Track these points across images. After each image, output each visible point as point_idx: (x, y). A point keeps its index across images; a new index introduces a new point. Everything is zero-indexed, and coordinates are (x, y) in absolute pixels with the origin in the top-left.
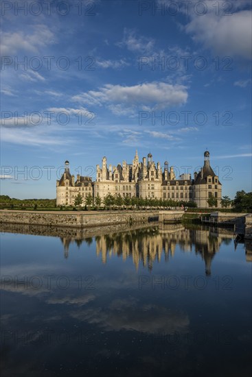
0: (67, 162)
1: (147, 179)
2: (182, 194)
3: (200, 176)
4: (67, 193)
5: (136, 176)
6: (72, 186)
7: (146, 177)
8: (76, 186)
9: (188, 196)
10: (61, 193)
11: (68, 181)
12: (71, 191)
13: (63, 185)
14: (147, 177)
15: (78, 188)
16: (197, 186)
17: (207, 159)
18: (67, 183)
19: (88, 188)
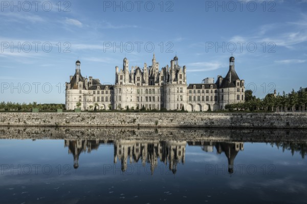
0: (78, 62)
1: (176, 82)
2: (207, 97)
3: (228, 80)
4: (80, 97)
5: (160, 79)
6: (86, 89)
7: (174, 81)
8: (89, 89)
9: (214, 99)
10: (73, 97)
11: (81, 83)
12: (85, 95)
13: (76, 88)
14: (176, 80)
15: (92, 91)
16: (226, 90)
17: (232, 63)
18: (80, 86)
19: (105, 91)
